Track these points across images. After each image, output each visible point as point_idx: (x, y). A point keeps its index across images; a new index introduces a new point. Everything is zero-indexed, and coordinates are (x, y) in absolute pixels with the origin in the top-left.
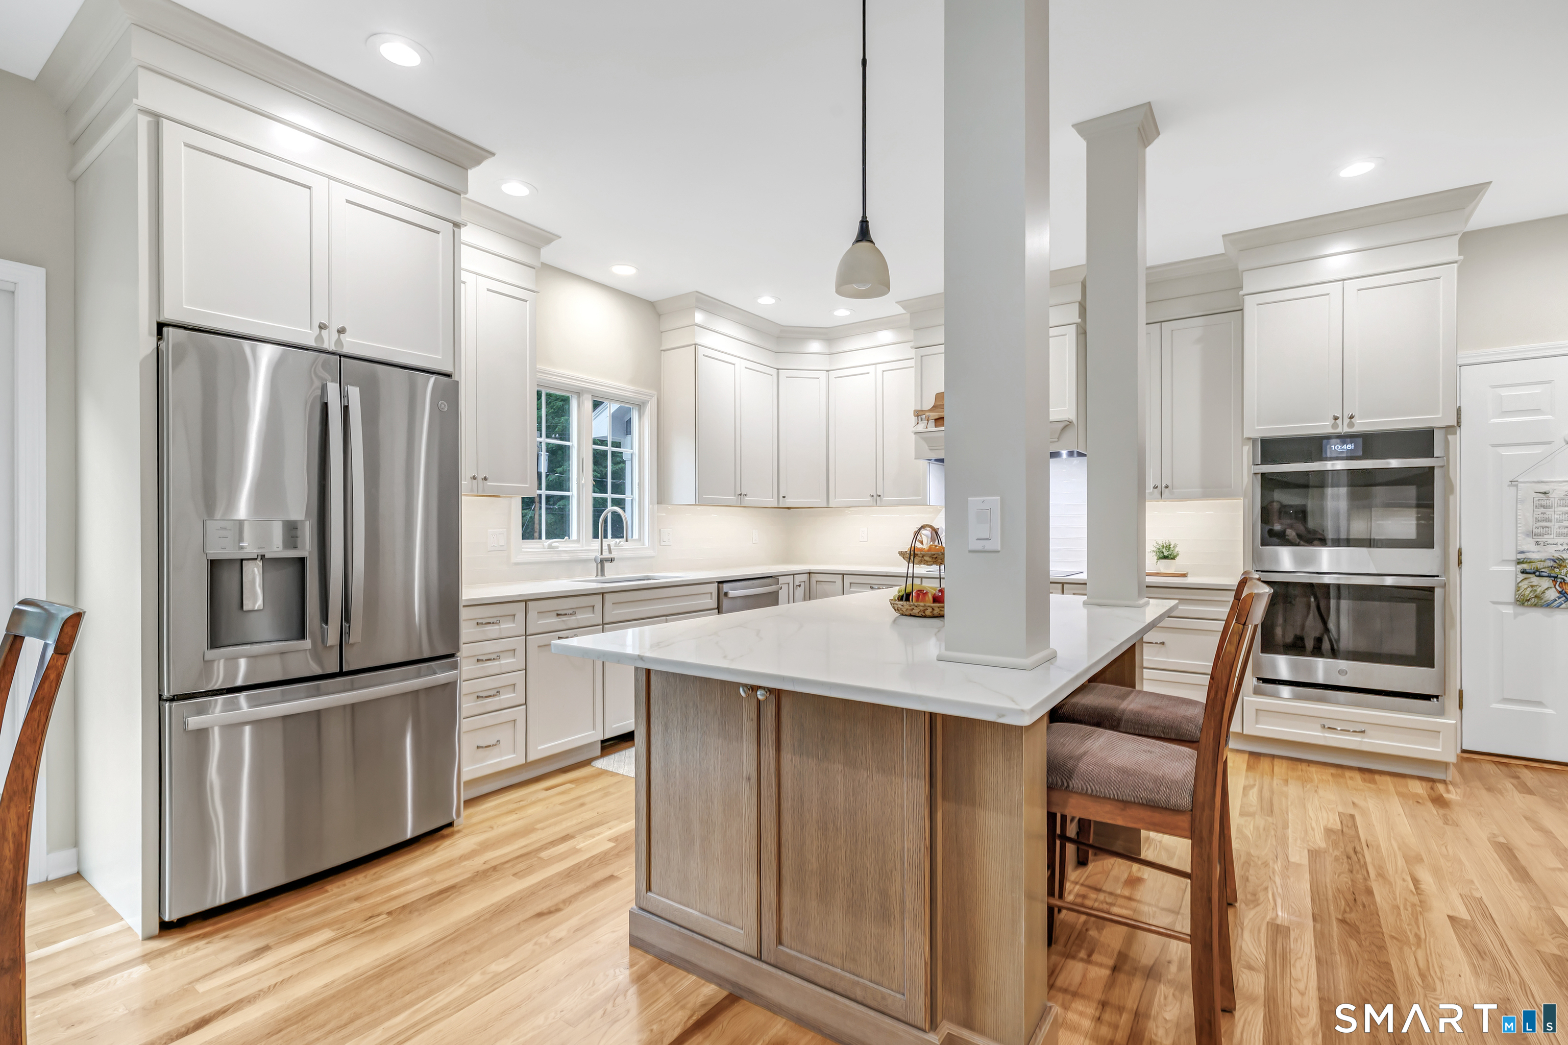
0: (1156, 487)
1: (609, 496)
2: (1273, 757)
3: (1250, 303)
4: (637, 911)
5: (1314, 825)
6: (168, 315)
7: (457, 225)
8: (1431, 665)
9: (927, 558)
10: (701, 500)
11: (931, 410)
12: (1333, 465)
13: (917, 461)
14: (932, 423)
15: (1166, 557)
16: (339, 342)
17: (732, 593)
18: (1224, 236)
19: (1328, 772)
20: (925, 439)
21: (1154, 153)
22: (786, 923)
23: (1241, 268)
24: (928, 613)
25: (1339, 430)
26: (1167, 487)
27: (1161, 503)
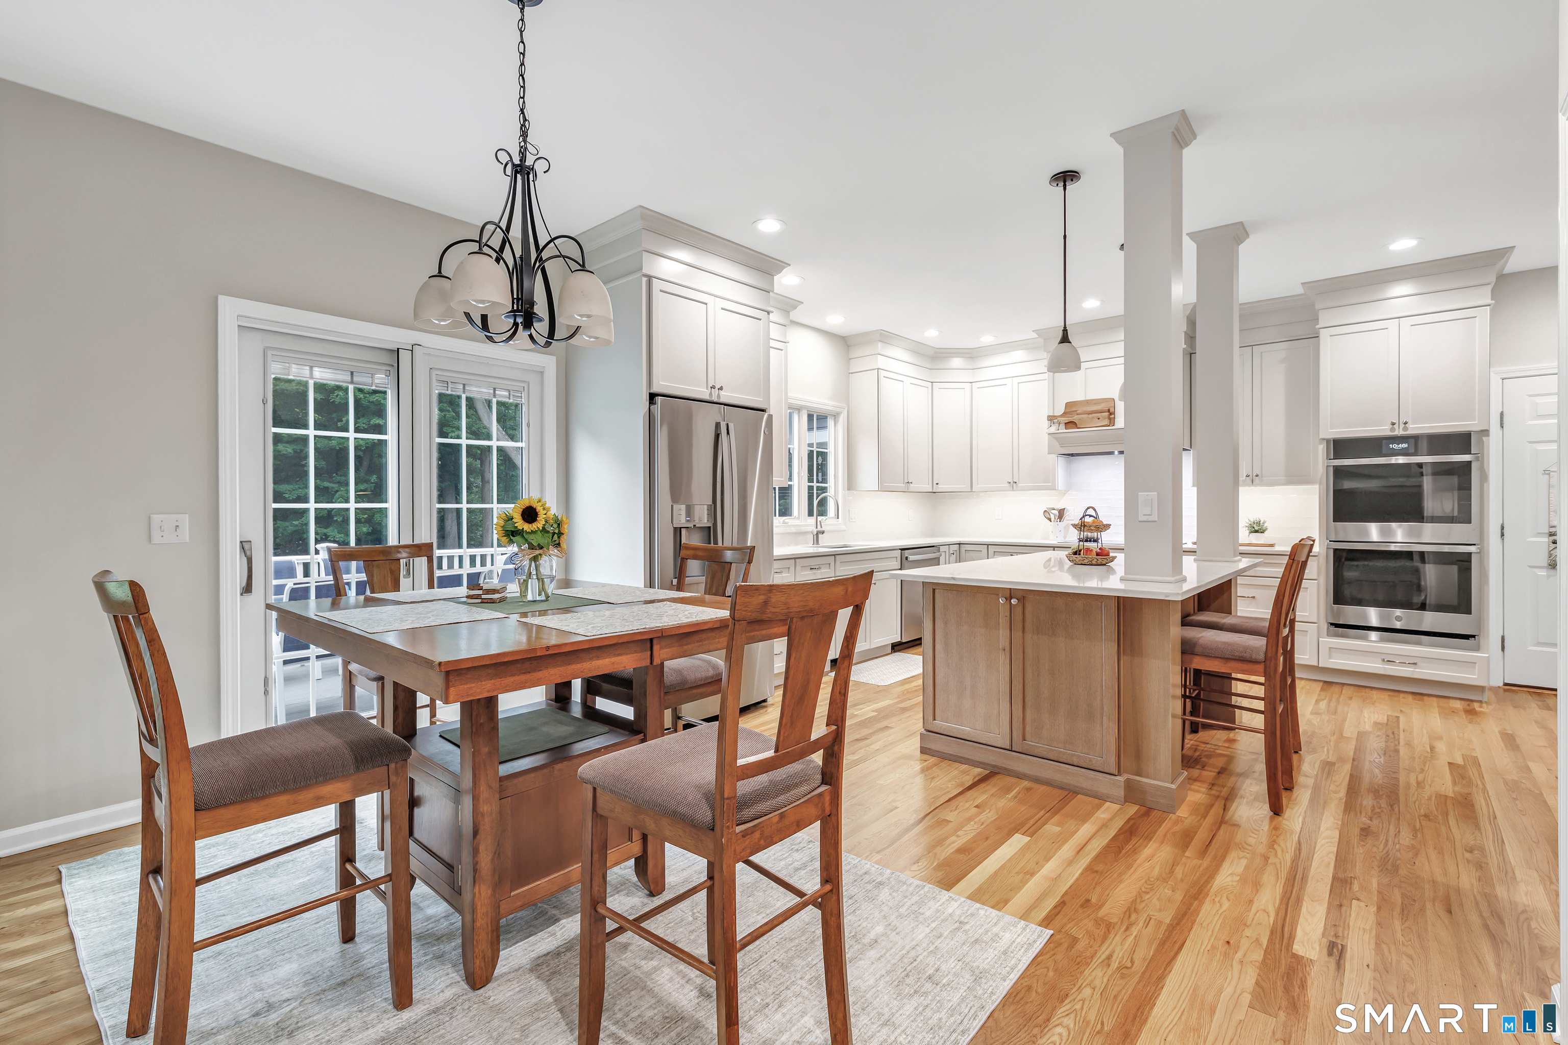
0: (1248, 476)
1: (815, 484)
2: (1344, 684)
3: (1324, 334)
4: (925, 732)
5: (1366, 720)
6: (655, 389)
7: (768, 313)
8: (1469, 612)
9: (1092, 528)
10: (883, 488)
11: (1061, 416)
12: (1396, 459)
13: (1051, 455)
14: (1063, 426)
15: (1256, 531)
16: (719, 396)
17: (911, 558)
18: (1302, 284)
19: (1385, 695)
20: (1057, 439)
21: (1243, 249)
22: (1028, 728)
23: (1317, 307)
24: (1094, 562)
25: (1396, 433)
26: (1257, 476)
27: (1253, 488)
